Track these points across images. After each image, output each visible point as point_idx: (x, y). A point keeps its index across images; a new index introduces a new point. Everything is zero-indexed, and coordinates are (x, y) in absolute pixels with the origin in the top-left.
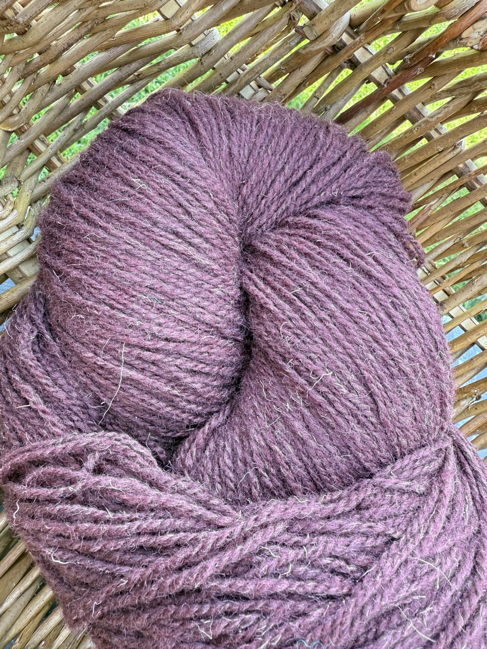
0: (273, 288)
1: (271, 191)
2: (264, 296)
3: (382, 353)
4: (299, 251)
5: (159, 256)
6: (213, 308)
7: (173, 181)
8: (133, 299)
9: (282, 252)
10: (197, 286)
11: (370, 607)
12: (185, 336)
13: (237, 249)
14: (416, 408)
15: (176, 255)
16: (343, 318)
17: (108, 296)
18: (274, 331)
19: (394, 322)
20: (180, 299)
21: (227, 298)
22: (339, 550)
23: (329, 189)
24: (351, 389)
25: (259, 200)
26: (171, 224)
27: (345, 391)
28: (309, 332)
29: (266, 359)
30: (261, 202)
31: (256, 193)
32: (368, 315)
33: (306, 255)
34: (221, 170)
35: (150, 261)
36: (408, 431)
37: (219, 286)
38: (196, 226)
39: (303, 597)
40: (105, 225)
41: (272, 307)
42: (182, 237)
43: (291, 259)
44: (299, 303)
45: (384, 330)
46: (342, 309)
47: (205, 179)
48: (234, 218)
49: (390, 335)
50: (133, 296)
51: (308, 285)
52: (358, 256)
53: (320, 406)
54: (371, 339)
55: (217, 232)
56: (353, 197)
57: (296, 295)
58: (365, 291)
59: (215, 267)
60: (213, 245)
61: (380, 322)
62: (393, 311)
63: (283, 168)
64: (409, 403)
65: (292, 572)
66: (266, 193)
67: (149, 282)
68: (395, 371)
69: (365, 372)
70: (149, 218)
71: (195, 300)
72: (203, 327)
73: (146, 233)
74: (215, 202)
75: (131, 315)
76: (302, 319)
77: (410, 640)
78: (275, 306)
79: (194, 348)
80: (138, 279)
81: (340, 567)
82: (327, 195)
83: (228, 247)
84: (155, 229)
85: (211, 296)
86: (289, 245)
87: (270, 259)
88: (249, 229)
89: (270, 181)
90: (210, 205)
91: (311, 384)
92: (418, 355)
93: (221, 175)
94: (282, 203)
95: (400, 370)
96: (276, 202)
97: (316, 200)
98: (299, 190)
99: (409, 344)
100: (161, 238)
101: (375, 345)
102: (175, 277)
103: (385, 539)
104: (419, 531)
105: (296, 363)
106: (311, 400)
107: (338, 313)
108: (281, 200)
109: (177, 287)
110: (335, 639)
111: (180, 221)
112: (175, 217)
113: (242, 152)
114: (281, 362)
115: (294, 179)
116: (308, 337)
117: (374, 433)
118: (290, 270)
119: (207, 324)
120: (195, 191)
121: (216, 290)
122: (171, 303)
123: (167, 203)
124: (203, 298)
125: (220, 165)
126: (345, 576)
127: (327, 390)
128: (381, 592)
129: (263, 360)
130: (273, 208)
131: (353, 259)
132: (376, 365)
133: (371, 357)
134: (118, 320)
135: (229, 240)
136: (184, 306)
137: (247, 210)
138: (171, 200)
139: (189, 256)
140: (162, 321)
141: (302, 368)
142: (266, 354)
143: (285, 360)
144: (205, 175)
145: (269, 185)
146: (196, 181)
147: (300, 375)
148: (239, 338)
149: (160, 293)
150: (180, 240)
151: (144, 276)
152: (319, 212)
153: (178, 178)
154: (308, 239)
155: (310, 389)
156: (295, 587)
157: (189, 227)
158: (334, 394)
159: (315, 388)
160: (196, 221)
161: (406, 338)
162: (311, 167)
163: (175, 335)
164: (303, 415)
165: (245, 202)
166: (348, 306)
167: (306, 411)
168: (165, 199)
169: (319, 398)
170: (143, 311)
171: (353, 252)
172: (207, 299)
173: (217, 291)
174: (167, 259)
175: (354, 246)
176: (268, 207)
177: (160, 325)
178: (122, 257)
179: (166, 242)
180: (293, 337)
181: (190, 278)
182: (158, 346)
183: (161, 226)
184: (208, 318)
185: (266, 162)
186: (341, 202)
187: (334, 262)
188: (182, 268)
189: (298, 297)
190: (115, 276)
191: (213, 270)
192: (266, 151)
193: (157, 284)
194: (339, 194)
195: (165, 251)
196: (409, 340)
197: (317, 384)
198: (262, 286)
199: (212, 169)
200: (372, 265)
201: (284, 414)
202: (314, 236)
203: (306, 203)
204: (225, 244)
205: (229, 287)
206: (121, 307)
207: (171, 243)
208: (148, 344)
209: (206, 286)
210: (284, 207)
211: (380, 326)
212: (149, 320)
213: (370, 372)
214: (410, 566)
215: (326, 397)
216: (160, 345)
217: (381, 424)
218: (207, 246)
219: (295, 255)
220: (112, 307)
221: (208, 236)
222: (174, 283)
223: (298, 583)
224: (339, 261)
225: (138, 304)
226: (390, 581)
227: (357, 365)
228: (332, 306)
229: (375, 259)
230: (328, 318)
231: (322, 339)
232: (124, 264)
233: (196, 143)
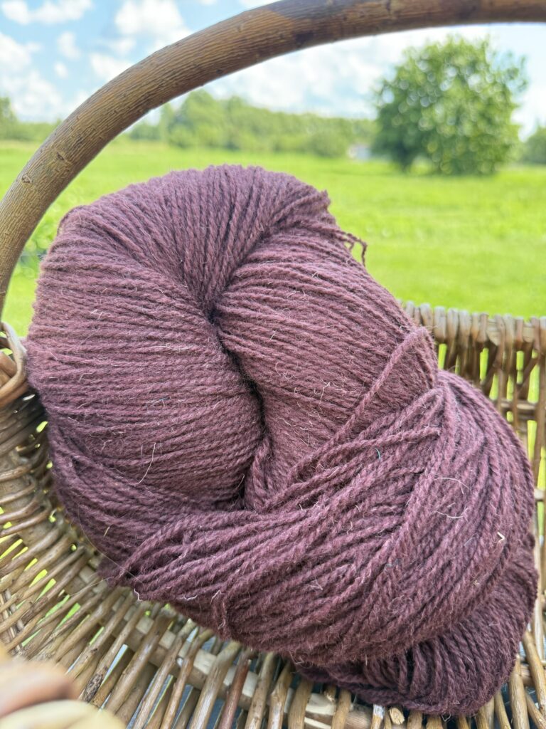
0: (254, 340)
1: (208, 256)
2: (250, 350)
3: (359, 350)
4: (258, 300)
5: (146, 364)
6: (209, 380)
7: (123, 296)
8: (144, 407)
9: (246, 307)
10: (188, 371)
11: (418, 522)
12: (199, 413)
13: (204, 322)
14: (403, 378)
15: (159, 356)
16: (318, 339)
17: (125, 416)
18: (271, 373)
19: (356, 322)
20: (181, 387)
21: (217, 367)
22: (381, 499)
23: (254, 229)
24: (349, 388)
25: (202, 268)
26: (142, 333)
27: (345, 392)
28: (298, 361)
29: (276, 396)
30: (204, 270)
31: (196, 263)
32: (335, 327)
33: (265, 300)
34: (157, 262)
35: (141, 372)
36: (405, 396)
37: (206, 361)
38: (162, 324)
39: (371, 537)
40: (89, 361)
41: (261, 356)
42: (156, 339)
43: (256, 310)
44: (280, 343)
45: (352, 333)
46: (314, 332)
47: (149, 279)
48: (189, 297)
49: (359, 334)
50: (143, 405)
51: (279, 326)
52: (306, 281)
53: (333, 411)
54: (346, 344)
55: (181, 319)
56: (279, 222)
57: (274, 338)
58: (324, 309)
59: (194, 347)
60: (183, 331)
61: (346, 327)
62: (352, 314)
63: (208, 231)
64: (396, 376)
65: (354, 526)
66: (205, 259)
67: (150, 387)
68: (374, 358)
69: (353, 371)
70: (122, 337)
71: (193, 382)
72: (210, 398)
73: (126, 351)
74: (167, 294)
75: (151, 421)
76: (287, 354)
77: (461, 535)
78: (263, 353)
79: (211, 418)
80: (140, 391)
81: (385, 510)
82: (255, 235)
83: (196, 325)
84: (131, 345)
85: (203, 372)
86: (248, 299)
87: (238, 317)
88: (206, 297)
89: (202, 249)
90: (165, 299)
91: (318, 398)
92: (386, 338)
93: (161, 267)
94: (222, 261)
95: (377, 355)
96: (217, 263)
97: (249, 243)
98: (231, 242)
99: (375, 334)
100: (140, 349)
101: (351, 347)
102: (167, 373)
103: (410, 477)
104: (437, 460)
105: (299, 389)
106: (325, 409)
107: (313, 337)
108: (220, 259)
109: (174, 380)
110: (406, 552)
111: (148, 326)
112: (141, 325)
113: (167, 237)
114: (288, 393)
115: (222, 236)
116: (299, 365)
117: (381, 411)
118: (260, 319)
119: (211, 395)
120: (146, 294)
121: (204, 365)
122: (175, 395)
123: (129, 318)
124: (198, 377)
125: (154, 259)
126: (391, 514)
127: (332, 397)
128: (422, 510)
129: (274, 398)
130: (217, 268)
131: (303, 286)
132: (358, 361)
133: (352, 357)
134: (142, 429)
135: (194, 318)
136: (187, 391)
137: (197, 282)
138: (132, 313)
139: (170, 351)
140: (176, 412)
141: (306, 391)
142: (273, 393)
143: (291, 390)
144: (147, 276)
145: (203, 252)
146: (142, 286)
147: (308, 396)
148: (242, 391)
149: (164, 391)
150: (156, 342)
151: (143, 385)
152: (256, 254)
153: (126, 291)
154: (260, 285)
155: (320, 402)
156: (359, 534)
157: (157, 327)
158: (338, 398)
159: (323, 400)
160: (161, 319)
161: (371, 330)
162: (230, 217)
163: (191, 416)
164: (324, 424)
165: (191, 277)
166: (316, 327)
167: (325, 420)
168: (126, 315)
169: (329, 405)
170: (157, 412)
171: (302, 280)
172: (201, 376)
173: (207, 366)
174: (154, 363)
175: (299, 274)
176: (213, 270)
177: (176, 415)
178: (117, 380)
179: (146, 350)
180: (288, 372)
181: (179, 367)
182: (182, 431)
183: (135, 339)
184: (209, 390)
185: (191, 234)
186: (271, 232)
187: (290, 296)
188: (169, 363)
189: (277, 339)
190: (121, 397)
191: (194, 351)
192: (187, 225)
193: (158, 386)
194: (265, 226)
195: (149, 358)
196: (374, 331)
197: (323, 397)
198: (244, 342)
199: (150, 267)
200: (320, 284)
201: (311, 430)
202: (263, 280)
203: (242, 250)
204: (192, 324)
205: (214, 357)
206: (139, 418)
207: (150, 348)
208: (174, 432)
209: (196, 366)
210: (225, 263)
211: (348, 331)
212: (166, 417)
213: (357, 369)
214: (437, 486)
215: (334, 402)
216: (184, 428)
217: (383, 401)
218: (180, 334)
219: (257, 304)
220: (133, 422)
221: (176, 326)
222: (169, 379)
223: (360, 532)
224: (293, 293)
225: (151, 409)
226: (426, 500)
227: (345, 368)
228: (306, 333)
229: (321, 277)
230: (307, 344)
231: (310, 362)
232: (122, 385)
233: (125, 251)
